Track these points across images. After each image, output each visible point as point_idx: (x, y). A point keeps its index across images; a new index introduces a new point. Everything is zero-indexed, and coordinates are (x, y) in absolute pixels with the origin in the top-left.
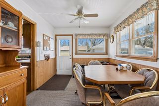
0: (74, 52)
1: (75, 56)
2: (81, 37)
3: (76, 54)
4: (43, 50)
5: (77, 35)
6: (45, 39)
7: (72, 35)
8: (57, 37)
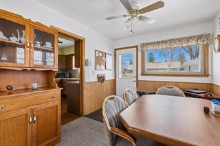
0: (140, 72)
1: (141, 78)
2: (150, 48)
3: (142, 75)
4: (96, 69)
5: (143, 45)
6: (97, 55)
7: (137, 47)
8: (117, 51)
